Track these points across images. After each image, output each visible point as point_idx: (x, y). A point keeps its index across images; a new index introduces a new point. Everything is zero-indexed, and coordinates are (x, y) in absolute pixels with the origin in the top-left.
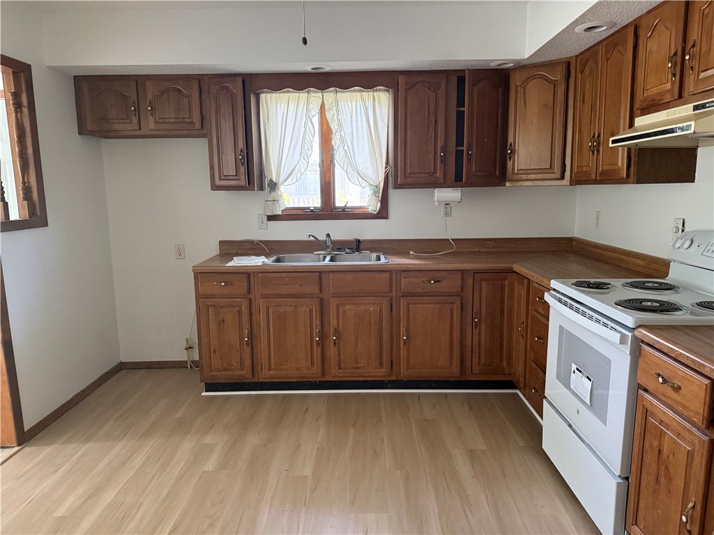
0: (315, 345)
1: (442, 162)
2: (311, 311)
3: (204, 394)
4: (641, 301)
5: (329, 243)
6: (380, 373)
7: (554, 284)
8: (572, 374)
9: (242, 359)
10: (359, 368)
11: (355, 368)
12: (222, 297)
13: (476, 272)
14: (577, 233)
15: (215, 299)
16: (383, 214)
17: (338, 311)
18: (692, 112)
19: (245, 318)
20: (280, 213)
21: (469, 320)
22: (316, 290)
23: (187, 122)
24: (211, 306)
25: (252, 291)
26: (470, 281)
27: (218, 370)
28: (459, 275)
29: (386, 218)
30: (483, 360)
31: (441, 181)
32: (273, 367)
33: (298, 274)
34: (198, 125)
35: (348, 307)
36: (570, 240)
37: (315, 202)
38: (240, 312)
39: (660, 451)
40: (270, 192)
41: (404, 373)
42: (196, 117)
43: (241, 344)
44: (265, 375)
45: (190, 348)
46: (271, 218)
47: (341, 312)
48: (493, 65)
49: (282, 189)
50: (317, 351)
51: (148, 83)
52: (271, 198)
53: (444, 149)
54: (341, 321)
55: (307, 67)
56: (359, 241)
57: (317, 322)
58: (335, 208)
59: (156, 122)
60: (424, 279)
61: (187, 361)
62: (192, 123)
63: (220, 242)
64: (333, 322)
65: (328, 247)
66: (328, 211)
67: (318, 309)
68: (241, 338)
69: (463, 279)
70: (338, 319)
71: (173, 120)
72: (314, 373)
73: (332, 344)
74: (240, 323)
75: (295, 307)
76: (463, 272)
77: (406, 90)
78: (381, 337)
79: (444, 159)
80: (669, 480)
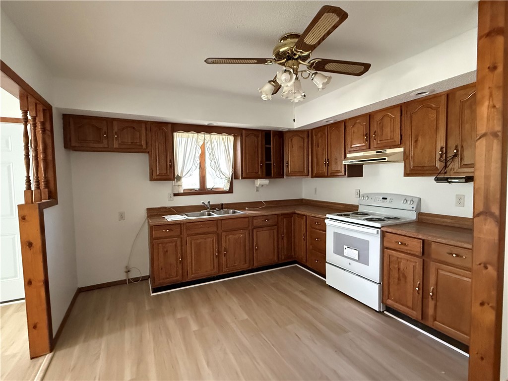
0: (215, 257)
1: (261, 167)
2: (213, 240)
3: (152, 295)
4: (372, 218)
5: (208, 206)
6: (246, 267)
7: (328, 216)
8: (345, 250)
9: (177, 271)
10: (235, 266)
11: (234, 266)
12: (166, 238)
13: (282, 214)
14: (304, 197)
15: (162, 240)
16: (230, 191)
17: (226, 238)
18: (375, 154)
19: (179, 248)
20: (182, 192)
21: (280, 236)
22: (215, 230)
23: (138, 145)
24: (160, 243)
25: (182, 234)
26: (280, 219)
27: (163, 279)
28: (276, 216)
29: (232, 193)
30: (285, 253)
31: (261, 176)
32: (194, 272)
33: (207, 222)
34: (144, 147)
35: (230, 236)
36: (302, 200)
37: (197, 186)
38: (176, 245)
39: (399, 269)
40: (177, 182)
41: (256, 265)
42: (143, 143)
43: (177, 263)
44: (191, 277)
45: (129, 271)
46: (175, 195)
47: (227, 239)
48: (280, 130)
49: (183, 180)
50: (216, 261)
51: (115, 123)
52: (177, 184)
53: (261, 162)
54: (227, 244)
55: (206, 123)
56: (222, 204)
57: (216, 245)
58: (207, 189)
59: (119, 144)
60: (263, 220)
61: (126, 280)
62: (142, 145)
63: (147, 209)
64: (224, 245)
65: (208, 208)
66: (203, 190)
67: (217, 239)
68: (177, 259)
69: (278, 219)
70: (226, 242)
71: (130, 144)
72: (215, 272)
73: (223, 255)
74: (176, 251)
75: (205, 239)
76: (278, 215)
77: (246, 136)
78: (245, 249)
79: (261, 166)
80: (405, 278)
